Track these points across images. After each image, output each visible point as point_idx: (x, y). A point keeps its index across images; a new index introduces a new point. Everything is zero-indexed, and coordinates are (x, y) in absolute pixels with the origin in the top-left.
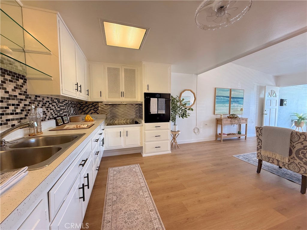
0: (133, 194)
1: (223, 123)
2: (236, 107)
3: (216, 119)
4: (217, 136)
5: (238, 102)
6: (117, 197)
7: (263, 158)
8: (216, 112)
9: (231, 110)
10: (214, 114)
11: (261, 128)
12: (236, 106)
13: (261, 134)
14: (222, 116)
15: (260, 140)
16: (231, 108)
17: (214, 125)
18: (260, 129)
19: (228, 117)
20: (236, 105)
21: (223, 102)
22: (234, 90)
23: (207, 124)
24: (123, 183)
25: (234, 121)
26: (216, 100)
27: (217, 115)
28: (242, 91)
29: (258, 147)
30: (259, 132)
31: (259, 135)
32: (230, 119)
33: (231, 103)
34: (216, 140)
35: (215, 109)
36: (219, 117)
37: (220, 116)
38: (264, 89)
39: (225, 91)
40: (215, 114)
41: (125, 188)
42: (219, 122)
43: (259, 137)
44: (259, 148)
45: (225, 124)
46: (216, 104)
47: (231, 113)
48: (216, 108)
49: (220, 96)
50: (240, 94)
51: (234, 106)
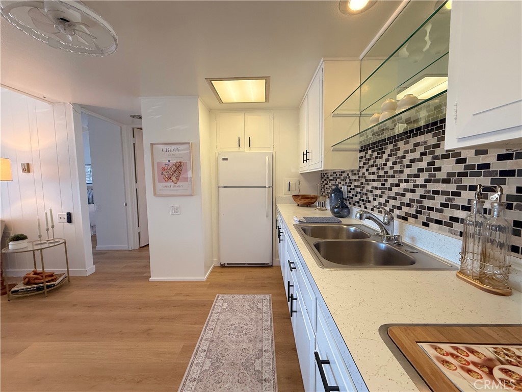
0: (236, 306)
6: (256, 306)
24: (245, 327)
41: (244, 317)
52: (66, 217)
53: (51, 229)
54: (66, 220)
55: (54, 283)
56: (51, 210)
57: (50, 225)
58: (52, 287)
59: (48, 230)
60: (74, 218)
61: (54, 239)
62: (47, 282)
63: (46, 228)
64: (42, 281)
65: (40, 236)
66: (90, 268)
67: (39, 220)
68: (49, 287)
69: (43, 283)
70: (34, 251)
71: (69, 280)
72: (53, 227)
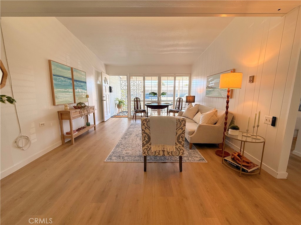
1: (71, 117)
2: (81, 94)
3: (58, 112)
4: (63, 137)
5: (81, 86)
7: (150, 153)
8: (57, 101)
9: (76, 97)
10: (54, 104)
11: (148, 120)
12: (81, 92)
13: (147, 127)
14: (67, 106)
15: (146, 133)
16: (76, 94)
17: (56, 121)
18: (146, 121)
19: (75, 108)
20: (80, 90)
21: (65, 86)
22: (76, 70)
23: (43, 124)
25: (84, 112)
26: (54, 82)
27: (58, 105)
28: (84, 74)
29: (143, 143)
30: (145, 125)
31: (145, 129)
32: (78, 110)
33: (75, 88)
34: (63, 144)
35: (55, 97)
36: (61, 108)
37: (64, 106)
38: (101, 75)
39: (66, 69)
40: (56, 104)
42: (63, 117)
43: (145, 131)
44: (145, 143)
45: (74, 118)
46: (55, 87)
47: (76, 101)
48: (55, 95)
49: (59, 76)
50: (83, 77)
51: (79, 92)
52: (271, 120)
53: (256, 127)
54: (270, 123)
55: (248, 170)
56: (260, 112)
57: (256, 124)
58: (245, 172)
59: (254, 127)
60: (278, 123)
61: (256, 136)
62: (243, 166)
63: (253, 125)
64: (241, 163)
65: (247, 131)
66: (282, 173)
67: (249, 118)
68: (243, 170)
69: (240, 165)
70: (242, 141)
71: (260, 172)
72: (258, 126)
